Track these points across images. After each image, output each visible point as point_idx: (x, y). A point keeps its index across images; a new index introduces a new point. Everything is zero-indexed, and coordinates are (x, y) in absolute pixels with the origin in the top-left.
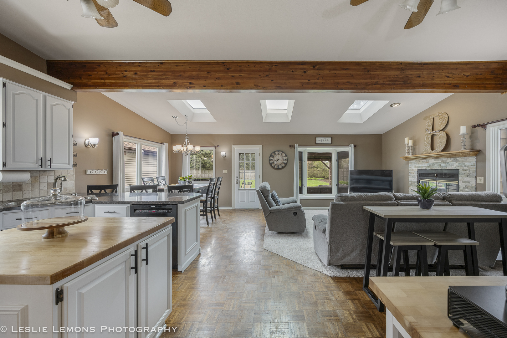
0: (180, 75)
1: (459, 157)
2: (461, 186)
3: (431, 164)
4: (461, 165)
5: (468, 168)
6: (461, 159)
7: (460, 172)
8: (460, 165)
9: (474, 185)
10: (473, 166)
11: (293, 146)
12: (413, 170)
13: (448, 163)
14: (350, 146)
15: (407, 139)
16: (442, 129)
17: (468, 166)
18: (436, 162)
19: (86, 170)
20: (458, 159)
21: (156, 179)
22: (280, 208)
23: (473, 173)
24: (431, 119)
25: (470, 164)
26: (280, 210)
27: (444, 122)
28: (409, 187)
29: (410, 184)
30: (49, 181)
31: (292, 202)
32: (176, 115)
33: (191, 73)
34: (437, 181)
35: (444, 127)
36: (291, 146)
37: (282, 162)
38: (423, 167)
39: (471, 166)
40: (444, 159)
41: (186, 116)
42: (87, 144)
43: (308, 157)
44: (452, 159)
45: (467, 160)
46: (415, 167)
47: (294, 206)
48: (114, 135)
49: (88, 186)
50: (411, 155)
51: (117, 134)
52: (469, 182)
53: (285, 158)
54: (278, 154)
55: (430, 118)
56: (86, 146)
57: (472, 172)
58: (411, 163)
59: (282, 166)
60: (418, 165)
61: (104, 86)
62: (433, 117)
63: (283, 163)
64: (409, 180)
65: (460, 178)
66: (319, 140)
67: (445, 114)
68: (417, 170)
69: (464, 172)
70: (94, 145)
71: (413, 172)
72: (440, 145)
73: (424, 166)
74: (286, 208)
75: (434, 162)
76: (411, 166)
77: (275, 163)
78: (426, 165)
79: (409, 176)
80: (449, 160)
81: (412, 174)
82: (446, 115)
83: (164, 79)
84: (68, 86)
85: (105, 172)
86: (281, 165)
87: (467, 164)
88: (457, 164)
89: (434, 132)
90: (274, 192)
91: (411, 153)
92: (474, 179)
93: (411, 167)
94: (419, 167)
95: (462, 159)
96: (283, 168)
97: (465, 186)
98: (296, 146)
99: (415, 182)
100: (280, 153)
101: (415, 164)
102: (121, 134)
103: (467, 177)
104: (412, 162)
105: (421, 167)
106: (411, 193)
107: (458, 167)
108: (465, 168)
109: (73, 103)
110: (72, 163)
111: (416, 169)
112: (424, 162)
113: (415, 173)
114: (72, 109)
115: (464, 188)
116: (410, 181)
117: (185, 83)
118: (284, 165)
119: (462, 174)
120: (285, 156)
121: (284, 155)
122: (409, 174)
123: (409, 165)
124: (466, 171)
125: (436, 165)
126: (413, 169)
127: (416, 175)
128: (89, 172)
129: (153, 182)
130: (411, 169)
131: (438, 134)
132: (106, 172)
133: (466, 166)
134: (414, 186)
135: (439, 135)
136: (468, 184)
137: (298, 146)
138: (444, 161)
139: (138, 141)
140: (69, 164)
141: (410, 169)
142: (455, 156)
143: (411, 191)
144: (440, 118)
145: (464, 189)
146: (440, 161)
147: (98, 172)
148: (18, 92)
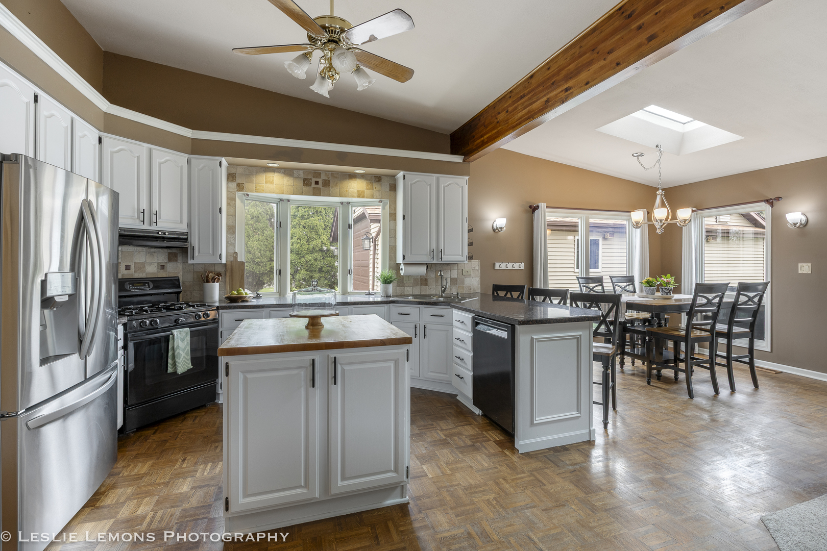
0: (553, 84)
19: (494, 264)
21: (610, 281)
30: (452, 277)
32: (639, 151)
33: (566, 69)
41: (657, 146)
42: (495, 228)
48: (534, 209)
49: (493, 285)
51: (537, 207)
56: (494, 230)
61: (484, 144)
70: (501, 228)
83: (534, 102)
84: (458, 159)
85: (520, 266)
102: (543, 205)
109: (467, 178)
110: (466, 254)
114: (467, 186)
117: (559, 93)
128: (497, 267)
129: (602, 285)
132: (522, 266)
139: (580, 213)
140: (462, 256)
147: (510, 266)
148: (414, 181)
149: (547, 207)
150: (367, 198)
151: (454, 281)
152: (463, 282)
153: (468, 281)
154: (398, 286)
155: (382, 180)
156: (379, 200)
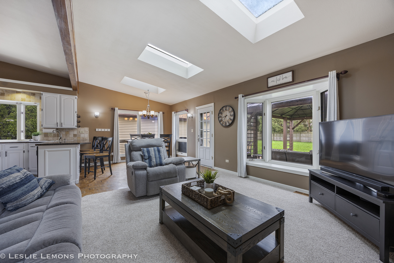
19: (95, 129)
36: (236, 98)
41: (148, 90)
51: (114, 109)
53: (232, 113)
54: (226, 110)
63: (230, 119)
66: (272, 82)
77: (224, 121)
84: (70, 89)
85: (108, 130)
96: (230, 125)
100: (228, 108)
109: (76, 96)
110: (76, 125)
118: (230, 122)
128: (97, 130)
147: (103, 130)
148: (48, 96)
149: (118, 109)
150: (27, 101)
151: (75, 135)
152: (80, 136)
153: (82, 136)
154: (44, 137)
155: (36, 95)
156: (34, 103)
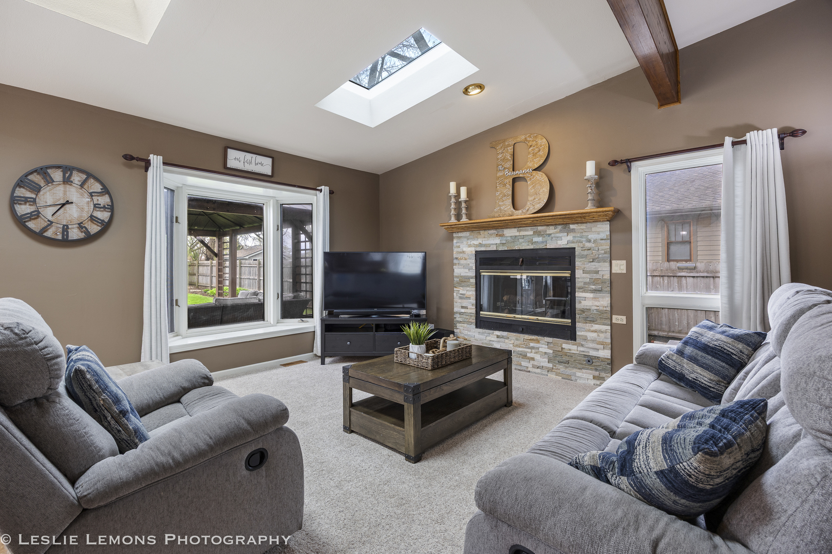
1: (573, 224)
2: (580, 280)
3: (509, 238)
4: (579, 238)
5: (593, 245)
6: (579, 227)
7: (577, 253)
8: (577, 239)
9: (607, 276)
10: (605, 239)
11: (139, 159)
12: (463, 252)
13: (550, 235)
14: (321, 191)
15: (453, 186)
16: (536, 166)
17: (595, 241)
18: (523, 233)
20: (572, 226)
22: (162, 459)
23: (605, 253)
24: (509, 146)
25: (599, 237)
26: (164, 468)
27: (541, 153)
28: (455, 289)
29: (458, 283)
31: (186, 385)
34: (522, 273)
35: (541, 162)
36: (128, 158)
37: (86, 215)
38: (490, 245)
39: (601, 239)
40: (540, 228)
43: (189, 214)
44: (560, 227)
45: (594, 229)
46: (470, 246)
47: (253, 417)
50: (464, 219)
52: (597, 272)
53: (104, 200)
54: (67, 181)
55: (506, 144)
57: (603, 252)
58: (459, 238)
59: (87, 232)
60: (476, 242)
62: (514, 143)
63: (92, 218)
64: (455, 274)
65: (577, 264)
66: (235, 159)
67: (542, 139)
68: (474, 252)
69: (586, 253)
71: (465, 256)
72: (534, 199)
73: (491, 242)
74: (202, 446)
75: (517, 234)
76: (458, 244)
77: (50, 218)
78: (497, 241)
79: (453, 264)
80: (551, 230)
81: (462, 262)
82: (544, 140)
86: (81, 226)
87: (592, 236)
88: (570, 238)
89: (518, 173)
90: (87, 356)
91: (464, 217)
92: (608, 264)
93: (459, 247)
94: (480, 245)
95: (582, 227)
96: (89, 238)
97: (588, 280)
98: (156, 160)
99: (469, 278)
100: (77, 178)
101: (468, 239)
103: (593, 262)
104: (460, 234)
105: (485, 245)
106: (460, 301)
107: (573, 242)
108: (588, 245)
111: (471, 251)
112: (491, 235)
113: (470, 259)
115: (585, 283)
116: (457, 277)
118: (94, 229)
119: (582, 257)
120: (101, 194)
121: (97, 187)
122: (455, 261)
123: (455, 241)
124: (589, 250)
125: (521, 240)
126: (464, 249)
127: (472, 263)
130: (459, 250)
131: (528, 177)
133: (589, 241)
134: (468, 286)
135: (530, 179)
136: (595, 276)
137: (165, 164)
138: (540, 232)
141: (455, 250)
142: (566, 221)
143: (461, 298)
144: (531, 146)
145: (586, 286)
146: (531, 233)
